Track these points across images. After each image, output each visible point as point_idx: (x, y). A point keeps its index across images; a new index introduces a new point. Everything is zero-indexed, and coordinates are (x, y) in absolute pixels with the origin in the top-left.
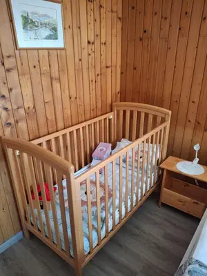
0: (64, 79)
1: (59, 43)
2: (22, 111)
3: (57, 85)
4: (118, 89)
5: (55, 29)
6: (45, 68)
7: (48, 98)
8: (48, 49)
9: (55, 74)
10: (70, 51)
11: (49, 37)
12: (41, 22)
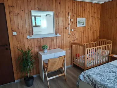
1: (85, 25)
2: (76, 38)
3: (83, 34)
4: (99, 36)
5: (84, 23)
6: (81, 30)
7: (81, 36)
8: (82, 27)
9: (83, 32)
10: (86, 27)
11: (83, 25)
12: (81, 22)
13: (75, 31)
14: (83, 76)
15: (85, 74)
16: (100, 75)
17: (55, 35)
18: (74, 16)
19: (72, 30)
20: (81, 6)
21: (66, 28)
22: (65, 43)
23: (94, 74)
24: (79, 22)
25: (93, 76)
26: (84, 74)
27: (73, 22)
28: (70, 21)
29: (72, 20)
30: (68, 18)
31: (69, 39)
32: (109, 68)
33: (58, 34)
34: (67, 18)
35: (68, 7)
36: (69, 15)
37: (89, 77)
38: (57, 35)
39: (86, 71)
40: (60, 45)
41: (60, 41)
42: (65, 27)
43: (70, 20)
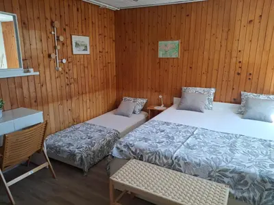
0: (89, 67)
1: (88, 52)
2: (73, 80)
3: (86, 70)
4: (115, 74)
5: (86, 47)
6: (82, 63)
7: (83, 75)
8: (84, 55)
9: (86, 65)
10: (92, 55)
11: (84, 50)
12: (81, 44)
13: (71, 64)
14: (118, 148)
15: (121, 144)
16: (146, 140)
17: (25, 72)
18: (65, 30)
19: (64, 61)
20: (78, 10)
21: (49, 56)
22: (49, 90)
23: (135, 140)
24: (76, 43)
25: (136, 143)
26: (119, 146)
27: (63, 44)
28: (58, 40)
29: (62, 38)
30: (53, 33)
31: (58, 80)
32: (154, 127)
33: (32, 70)
34: (51, 33)
35: (51, 9)
36: (54, 27)
37: (129, 148)
38: (28, 71)
39: (121, 140)
40: (39, 95)
41: (38, 86)
42: (46, 54)
43: (58, 37)
